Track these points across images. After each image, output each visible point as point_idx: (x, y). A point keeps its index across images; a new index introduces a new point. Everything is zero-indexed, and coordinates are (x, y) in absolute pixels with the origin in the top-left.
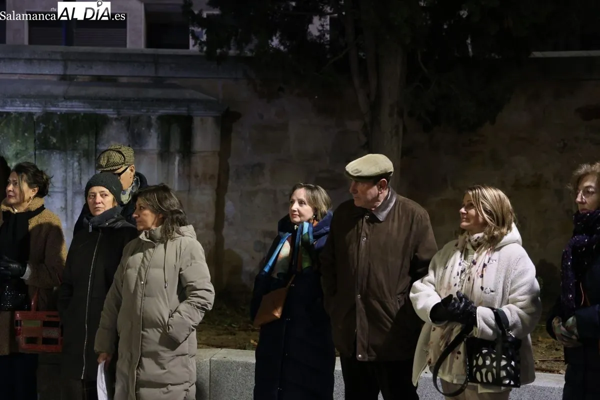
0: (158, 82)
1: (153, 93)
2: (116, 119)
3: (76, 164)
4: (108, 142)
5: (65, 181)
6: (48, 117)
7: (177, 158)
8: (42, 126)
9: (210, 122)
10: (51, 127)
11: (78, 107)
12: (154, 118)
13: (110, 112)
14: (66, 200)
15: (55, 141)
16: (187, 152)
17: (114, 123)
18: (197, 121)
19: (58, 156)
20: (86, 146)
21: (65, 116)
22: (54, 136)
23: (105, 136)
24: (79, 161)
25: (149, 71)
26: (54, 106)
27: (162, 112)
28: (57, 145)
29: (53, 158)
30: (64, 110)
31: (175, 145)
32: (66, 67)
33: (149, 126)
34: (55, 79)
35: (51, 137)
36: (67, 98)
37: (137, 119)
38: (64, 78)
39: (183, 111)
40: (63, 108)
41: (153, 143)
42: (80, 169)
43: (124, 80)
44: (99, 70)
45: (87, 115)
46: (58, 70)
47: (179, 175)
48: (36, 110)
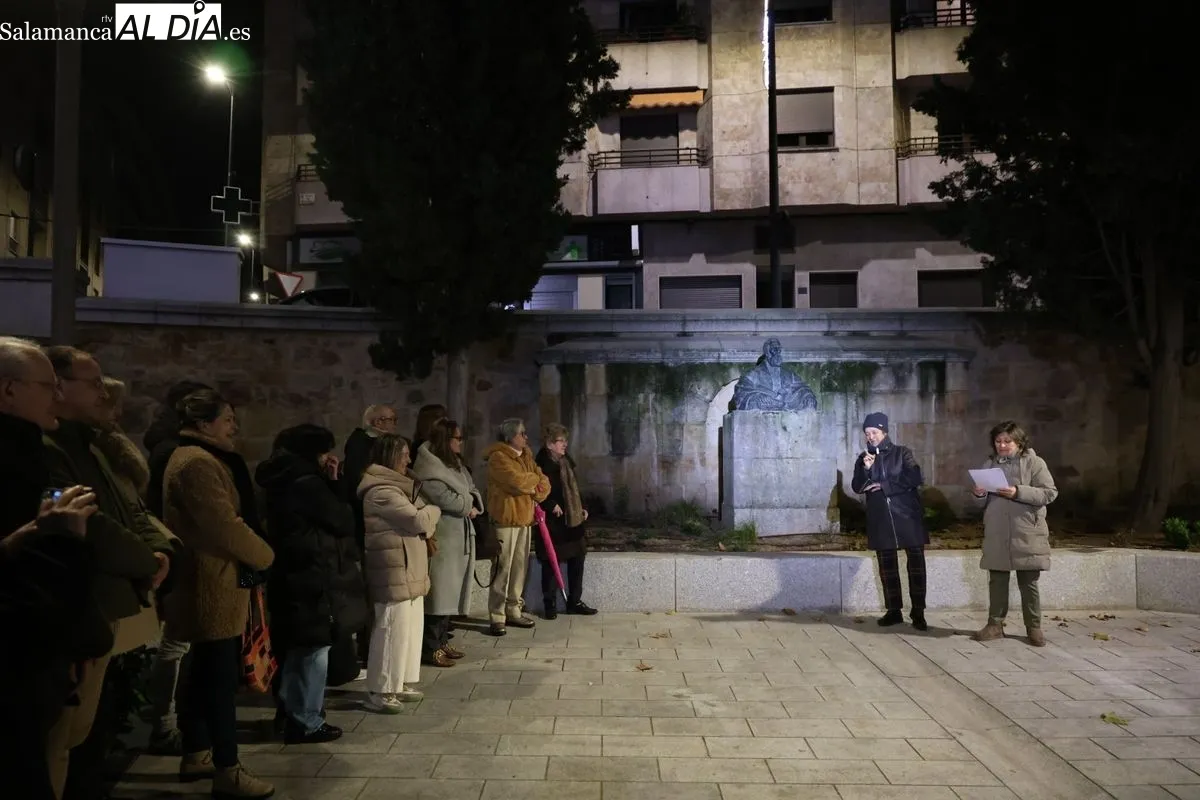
0: (902, 335)
1: (910, 344)
2: (885, 366)
3: (854, 403)
4: (878, 384)
5: (846, 416)
6: (831, 365)
7: (934, 397)
8: (827, 372)
9: (960, 366)
10: (834, 373)
11: (857, 357)
12: (915, 364)
13: (880, 361)
14: (846, 432)
15: (837, 384)
16: (941, 391)
17: (883, 369)
18: (949, 366)
19: (839, 396)
20: (861, 388)
21: (845, 365)
22: (836, 380)
23: (876, 380)
24: (856, 400)
25: (896, 326)
26: (836, 357)
27: (922, 359)
28: (839, 388)
29: (835, 399)
30: (846, 359)
31: (933, 385)
32: (830, 326)
33: (911, 372)
34: (820, 335)
35: (834, 382)
36: (846, 350)
37: (901, 366)
38: (827, 334)
39: (940, 358)
40: (845, 358)
41: (914, 384)
42: (857, 407)
43: (875, 334)
44: (856, 327)
45: (861, 363)
46: (824, 327)
47: (936, 411)
48: (823, 360)
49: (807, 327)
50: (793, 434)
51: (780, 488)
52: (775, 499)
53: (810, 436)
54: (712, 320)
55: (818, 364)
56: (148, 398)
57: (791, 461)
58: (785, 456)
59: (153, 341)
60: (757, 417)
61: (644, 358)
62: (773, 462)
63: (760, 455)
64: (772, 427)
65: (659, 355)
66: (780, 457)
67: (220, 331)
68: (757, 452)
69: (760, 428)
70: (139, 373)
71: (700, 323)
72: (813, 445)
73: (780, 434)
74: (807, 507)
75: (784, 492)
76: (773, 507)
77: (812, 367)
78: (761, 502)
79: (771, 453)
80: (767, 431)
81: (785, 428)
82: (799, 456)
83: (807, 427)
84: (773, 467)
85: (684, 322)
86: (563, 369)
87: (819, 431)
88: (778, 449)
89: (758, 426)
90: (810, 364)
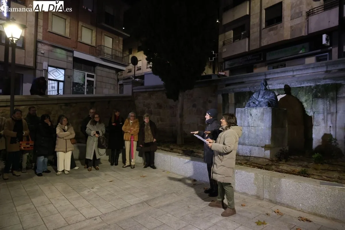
4: (342, 94)
6: (317, 86)
8: (315, 90)
10: (318, 90)
13: (343, 82)
14: (324, 116)
15: (320, 95)
19: (321, 100)
20: (332, 96)
21: (324, 86)
22: (319, 93)
23: (340, 91)
24: (329, 102)
26: (319, 82)
28: (321, 96)
29: (319, 101)
30: (323, 83)
32: (327, 68)
34: (323, 73)
35: (318, 94)
38: (326, 72)
42: (330, 105)
45: (332, 84)
46: (324, 69)
48: (312, 84)
49: (316, 70)
50: (254, 117)
51: (249, 137)
52: (247, 142)
53: (260, 118)
54: (276, 73)
55: (310, 86)
56: (146, 108)
57: (253, 128)
58: (251, 125)
59: (146, 95)
60: (242, 111)
61: (244, 90)
62: (247, 128)
63: (242, 125)
64: (247, 114)
65: (248, 88)
66: (249, 126)
67: (157, 91)
68: (241, 124)
69: (243, 114)
70: (145, 102)
71: (271, 75)
72: (261, 122)
73: (249, 117)
74: (258, 146)
75: (250, 139)
76: (246, 145)
77: (308, 88)
78: (242, 143)
79: (246, 124)
80: (245, 116)
81: (251, 115)
82: (255, 125)
83: (259, 114)
84: (247, 130)
85: (266, 75)
86: (223, 95)
87: (263, 116)
88: (248, 123)
89: (242, 114)
90: (307, 87)
